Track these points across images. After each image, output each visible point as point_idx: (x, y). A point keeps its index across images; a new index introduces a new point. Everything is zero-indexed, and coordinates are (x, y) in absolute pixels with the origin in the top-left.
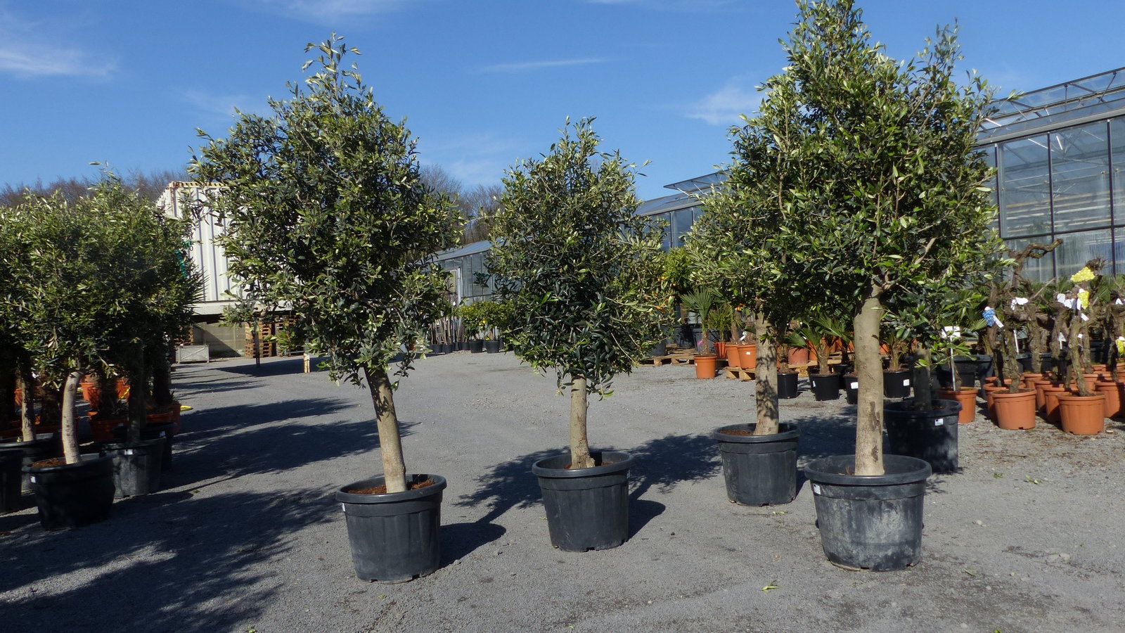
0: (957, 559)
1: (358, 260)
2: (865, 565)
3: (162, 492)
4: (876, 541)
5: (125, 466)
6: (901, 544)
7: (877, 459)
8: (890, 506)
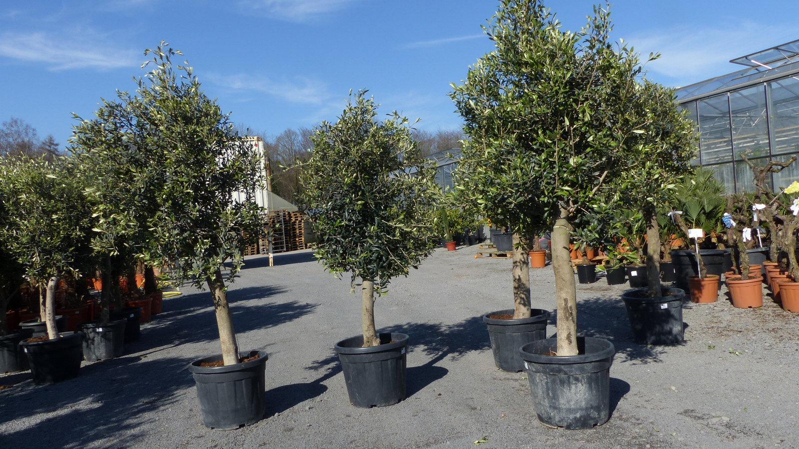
0: (638, 420)
1: (183, 202)
2: (560, 424)
3: (124, 357)
4: (567, 406)
5: (97, 339)
6: (587, 409)
7: (571, 342)
8: (577, 379)
